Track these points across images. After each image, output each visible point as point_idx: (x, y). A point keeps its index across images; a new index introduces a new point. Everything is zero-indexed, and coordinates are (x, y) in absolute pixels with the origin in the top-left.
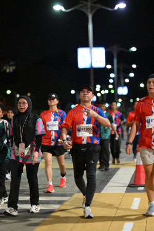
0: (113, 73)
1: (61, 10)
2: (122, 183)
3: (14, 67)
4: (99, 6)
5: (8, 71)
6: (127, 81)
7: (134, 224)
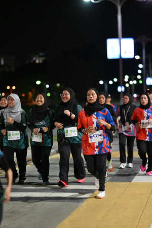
3: (44, 58)
5: (37, 61)
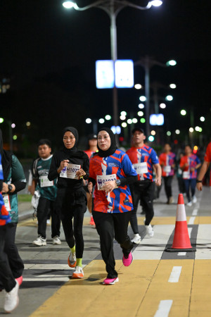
0: (144, 95)
1: (73, 9)
3: (8, 87)
4: (125, 3)
6: (163, 106)
7: (174, 302)
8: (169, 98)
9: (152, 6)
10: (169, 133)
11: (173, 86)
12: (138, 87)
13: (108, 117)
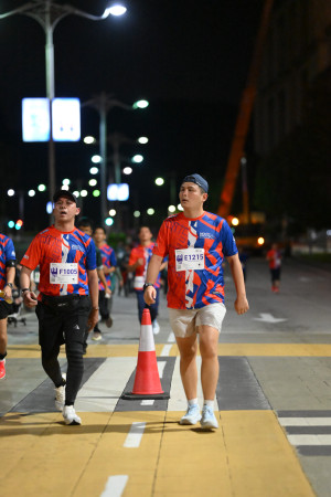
0: (98, 153)
2: (109, 392)
4: (69, 9)
6: (128, 171)
7: (130, 478)
8: (138, 159)
9: (110, 15)
10: (137, 214)
11: (143, 140)
12: (89, 140)
13: (42, 188)
